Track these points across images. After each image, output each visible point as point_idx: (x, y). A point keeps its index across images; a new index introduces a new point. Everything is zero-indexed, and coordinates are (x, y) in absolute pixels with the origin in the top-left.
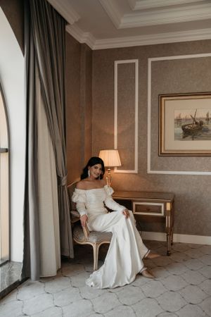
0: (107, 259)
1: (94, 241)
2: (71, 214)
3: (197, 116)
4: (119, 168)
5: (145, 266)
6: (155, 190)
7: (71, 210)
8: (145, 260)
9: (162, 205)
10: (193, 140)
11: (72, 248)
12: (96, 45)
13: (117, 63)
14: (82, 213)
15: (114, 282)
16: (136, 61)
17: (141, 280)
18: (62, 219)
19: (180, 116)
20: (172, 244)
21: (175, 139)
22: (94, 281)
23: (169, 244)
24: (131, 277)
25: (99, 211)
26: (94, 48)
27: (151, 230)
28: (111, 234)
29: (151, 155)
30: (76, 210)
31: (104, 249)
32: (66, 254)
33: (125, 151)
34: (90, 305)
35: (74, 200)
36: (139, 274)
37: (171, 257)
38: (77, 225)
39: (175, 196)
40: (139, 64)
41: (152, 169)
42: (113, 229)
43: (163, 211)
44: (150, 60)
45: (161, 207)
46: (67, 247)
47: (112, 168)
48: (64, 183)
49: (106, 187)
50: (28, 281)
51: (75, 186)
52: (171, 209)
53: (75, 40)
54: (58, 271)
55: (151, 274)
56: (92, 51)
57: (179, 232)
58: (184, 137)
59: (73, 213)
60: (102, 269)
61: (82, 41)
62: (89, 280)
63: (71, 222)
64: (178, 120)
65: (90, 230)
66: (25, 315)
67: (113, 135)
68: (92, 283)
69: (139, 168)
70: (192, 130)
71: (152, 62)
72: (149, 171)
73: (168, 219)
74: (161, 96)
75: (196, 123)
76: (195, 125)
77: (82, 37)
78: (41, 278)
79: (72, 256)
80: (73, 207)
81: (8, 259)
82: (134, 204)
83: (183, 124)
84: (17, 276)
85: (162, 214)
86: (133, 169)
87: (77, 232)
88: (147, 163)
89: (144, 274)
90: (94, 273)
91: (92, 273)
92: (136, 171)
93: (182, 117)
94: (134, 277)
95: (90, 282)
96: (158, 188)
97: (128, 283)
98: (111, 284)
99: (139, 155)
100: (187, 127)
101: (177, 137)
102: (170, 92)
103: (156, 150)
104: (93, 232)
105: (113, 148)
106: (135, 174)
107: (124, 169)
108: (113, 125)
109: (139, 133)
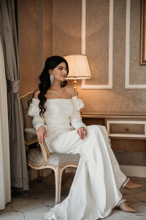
0: (73, 187)
1: (56, 163)
4: (88, 81)
7: (25, 127)
8: (124, 191)
15: (82, 215)
17: (118, 215)
18: (13, 138)
22: (56, 214)
28: (78, 156)
29: (130, 64)
32: (19, 185)
33: (96, 58)
38: (34, 147)
41: (131, 82)
45: (144, 125)
47: (79, 82)
48: (15, 90)
55: (133, 208)
65: (51, 151)
67: (80, 39)
68: (54, 217)
69: (114, 81)
72: (128, 85)
79: (26, 188)
80: (28, 123)
82: (108, 123)
85: (145, 136)
86: (106, 83)
88: (124, 75)
89: (124, 207)
91: (53, 206)
92: (110, 86)
95: (51, 216)
97: (102, 217)
103: (136, 57)
104: (54, 154)
105: (80, 54)
106: (109, 90)
107: (95, 84)
108: (81, 24)
109: (114, 36)
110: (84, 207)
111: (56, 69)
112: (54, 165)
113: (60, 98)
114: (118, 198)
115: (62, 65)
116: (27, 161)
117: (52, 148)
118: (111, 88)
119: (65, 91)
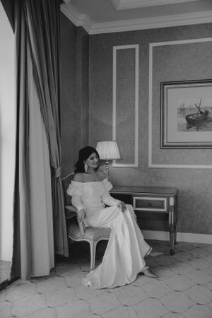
0: (105, 257)
1: (92, 237)
2: (66, 210)
3: (202, 106)
4: (118, 161)
5: (146, 265)
6: (157, 185)
9: (165, 200)
10: (198, 130)
11: (66, 245)
12: (94, 29)
13: (115, 48)
14: (80, 208)
15: (113, 281)
16: (137, 47)
17: (142, 279)
18: (56, 214)
19: (183, 105)
20: (175, 243)
22: (91, 280)
23: (173, 242)
25: (96, 205)
26: (91, 32)
27: (152, 229)
28: (109, 230)
29: (153, 148)
30: (71, 205)
31: (102, 246)
32: (61, 252)
34: (87, 306)
36: (141, 274)
37: (174, 256)
38: (73, 220)
39: (178, 191)
40: (140, 49)
41: (154, 162)
42: (112, 224)
43: (166, 207)
44: (152, 45)
45: (163, 202)
46: (61, 245)
47: (110, 161)
48: (58, 174)
49: (105, 180)
50: (18, 282)
52: (174, 205)
53: (70, 21)
54: (51, 270)
55: (154, 274)
56: (89, 35)
57: (183, 231)
58: (188, 128)
60: (99, 268)
61: (78, 24)
62: (85, 280)
63: (66, 217)
64: (182, 110)
65: (87, 225)
66: (14, 316)
67: (111, 127)
68: (89, 283)
69: (139, 161)
70: (196, 121)
71: (154, 48)
72: (150, 165)
73: (171, 215)
74: (163, 84)
75: (201, 113)
76: (200, 115)
77: (78, 19)
78: (32, 278)
79: (67, 255)
80: (68, 200)
82: (135, 198)
83: (187, 114)
84: (6, 276)
85: (165, 210)
86: (133, 162)
87: (72, 228)
88: (147, 156)
89: (146, 273)
90: (91, 272)
91: (89, 272)
92: (136, 165)
93: (186, 107)
94: (135, 276)
95: (87, 282)
96: (160, 183)
97: (128, 283)
98: (110, 284)
99: (139, 147)
100: (191, 117)
101: (180, 128)
102: (173, 80)
103: (158, 142)
104: (89, 228)
106: (135, 168)
107: (123, 163)
109: (139, 123)
110: (115, 274)
112: (89, 238)
113: (94, 181)
114: (142, 265)
116: (68, 234)
118: (137, 166)
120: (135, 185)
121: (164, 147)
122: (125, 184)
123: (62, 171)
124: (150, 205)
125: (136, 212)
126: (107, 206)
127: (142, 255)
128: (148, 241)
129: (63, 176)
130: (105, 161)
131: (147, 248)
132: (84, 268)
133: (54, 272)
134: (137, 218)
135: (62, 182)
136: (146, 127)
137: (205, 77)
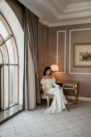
0: (52, 104)
1: (48, 97)
2: (40, 88)
3: (88, 52)
4: (58, 71)
5: (66, 107)
6: (72, 80)
7: (40, 86)
8: (66, 105)
9: (74, 85)
10: (86, 61)
11: (40, 100)
12: (50, 25)
13: (58, 32)
14: (44, 87)
15: (54, 112)
16: (65, 31)
17: (64, 112)
19: (81, 52)
20: (78, 100)
21: (80, 61)
23: (76, 100)
24: (61, 110)
25: (50, 87)
26: (49, 26)
28: (54, 95)
30: (42, 87)
31: (51, 100)
32: (38, 102)
33: (61, 65)
34: (45, 118)
35: (41, 83)
36: (64, 110)
37: (77, 105)
38: (42, 92)
39: (79, 82)
41: (71, 72)
42: (55, 93)
43: (74, 88)
44: (70, 31)
45: (73, 86)
46: (38, 100)
47: (56, 71)
48: (37, 77)
49: (53, 78)
50: (24, 110)
51: (41, 78)
52: (77, 87)
53: (42, 24)
54: (35, 108)
55: (68, 110)
56: (48, 27)
57: (81, 96)
58: (83, 60)
59: (41, 87)
61: (45, 24)
62: (45, 111)
63: (40, 91)
64: (81, 54)
65: (46, 93)
66: (23, 120)
67: (56, 59)
68: (47, 112)
69: (66, 71)
70: (86, 57)
71: (71, 32)
72: (70, 73)
73: (76, 91)
74: (75, 44)
75: (88, 55)
76: (87, 55)
77: (45, 23)
78: (29, 110)
79: (40, 103)
80: (41, 85)
81: (17, 103)
82: (63, 85)
83: (83, 55)
84: (21, 108)
86: (64, 72)
87: (42, 94)
88: (69, 70)
89: (66, 110)
91: (47, 109)
92: (65, 73)
93: (82, 52)
94: (62, 111)
95: (46, 111)
96: (73, 79)
97: (59, 112)
98: (53, 112)
99: (66, 67)
100: (84, 56)
101: (80, 60)
102: (78, 43)
103: (72, 65)
104: (47, 94)
105: (56, 64)
106: (64, 74)
107: (60, 72)
108: (56, 55)
109: (66, 58)
111: (48, 71)
112: (47, 98)
113: (49, 79)
114: (64, 107)
115: (50, 70)
116: (40, 96)
117: (47, 93)
119: (50, 76)
120: (64, 80)
121: (74, 67)
122: (61, 79)
123: (39, 75)
124: (68, 87)
125: (63, 89)
126: (54, 87)
127: (64, 104)
128: (67, 99)
129: (39, 77)
130: (54, 71)
131: (66, 102)
132: (45, 108)
133: (36, 108)
134: (64, 92)
135: (39, 79)
136: (68, 59)
137: (89, 42)
